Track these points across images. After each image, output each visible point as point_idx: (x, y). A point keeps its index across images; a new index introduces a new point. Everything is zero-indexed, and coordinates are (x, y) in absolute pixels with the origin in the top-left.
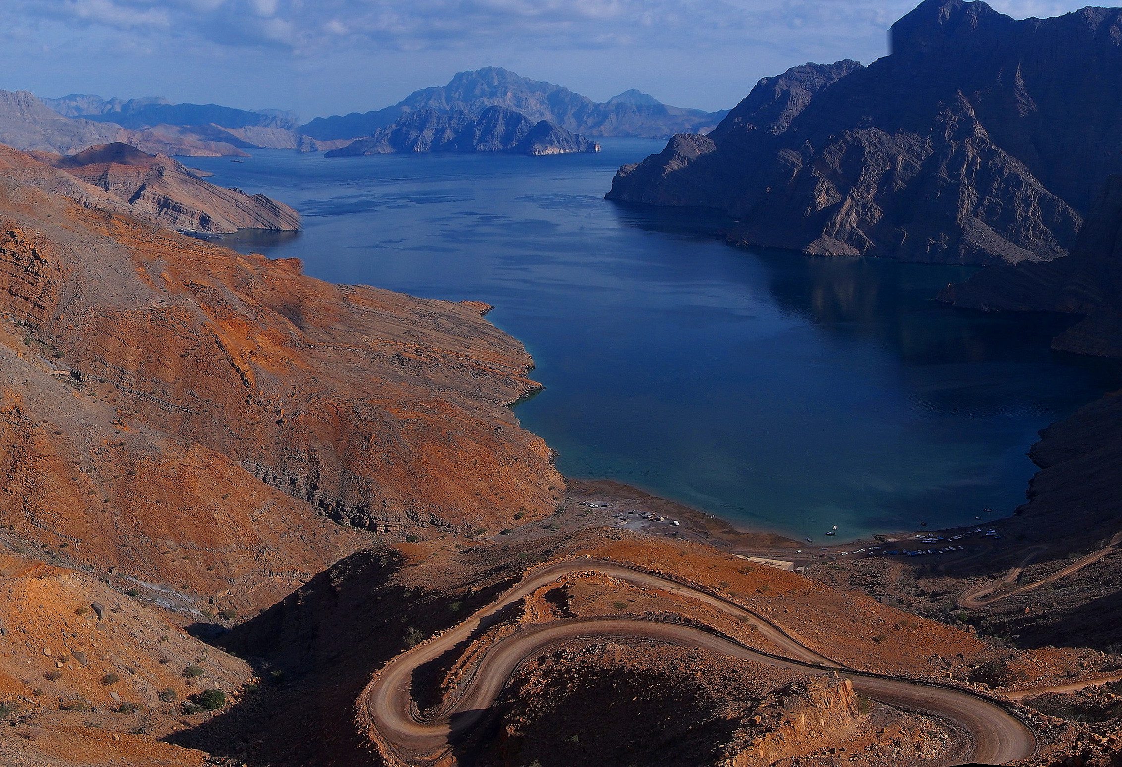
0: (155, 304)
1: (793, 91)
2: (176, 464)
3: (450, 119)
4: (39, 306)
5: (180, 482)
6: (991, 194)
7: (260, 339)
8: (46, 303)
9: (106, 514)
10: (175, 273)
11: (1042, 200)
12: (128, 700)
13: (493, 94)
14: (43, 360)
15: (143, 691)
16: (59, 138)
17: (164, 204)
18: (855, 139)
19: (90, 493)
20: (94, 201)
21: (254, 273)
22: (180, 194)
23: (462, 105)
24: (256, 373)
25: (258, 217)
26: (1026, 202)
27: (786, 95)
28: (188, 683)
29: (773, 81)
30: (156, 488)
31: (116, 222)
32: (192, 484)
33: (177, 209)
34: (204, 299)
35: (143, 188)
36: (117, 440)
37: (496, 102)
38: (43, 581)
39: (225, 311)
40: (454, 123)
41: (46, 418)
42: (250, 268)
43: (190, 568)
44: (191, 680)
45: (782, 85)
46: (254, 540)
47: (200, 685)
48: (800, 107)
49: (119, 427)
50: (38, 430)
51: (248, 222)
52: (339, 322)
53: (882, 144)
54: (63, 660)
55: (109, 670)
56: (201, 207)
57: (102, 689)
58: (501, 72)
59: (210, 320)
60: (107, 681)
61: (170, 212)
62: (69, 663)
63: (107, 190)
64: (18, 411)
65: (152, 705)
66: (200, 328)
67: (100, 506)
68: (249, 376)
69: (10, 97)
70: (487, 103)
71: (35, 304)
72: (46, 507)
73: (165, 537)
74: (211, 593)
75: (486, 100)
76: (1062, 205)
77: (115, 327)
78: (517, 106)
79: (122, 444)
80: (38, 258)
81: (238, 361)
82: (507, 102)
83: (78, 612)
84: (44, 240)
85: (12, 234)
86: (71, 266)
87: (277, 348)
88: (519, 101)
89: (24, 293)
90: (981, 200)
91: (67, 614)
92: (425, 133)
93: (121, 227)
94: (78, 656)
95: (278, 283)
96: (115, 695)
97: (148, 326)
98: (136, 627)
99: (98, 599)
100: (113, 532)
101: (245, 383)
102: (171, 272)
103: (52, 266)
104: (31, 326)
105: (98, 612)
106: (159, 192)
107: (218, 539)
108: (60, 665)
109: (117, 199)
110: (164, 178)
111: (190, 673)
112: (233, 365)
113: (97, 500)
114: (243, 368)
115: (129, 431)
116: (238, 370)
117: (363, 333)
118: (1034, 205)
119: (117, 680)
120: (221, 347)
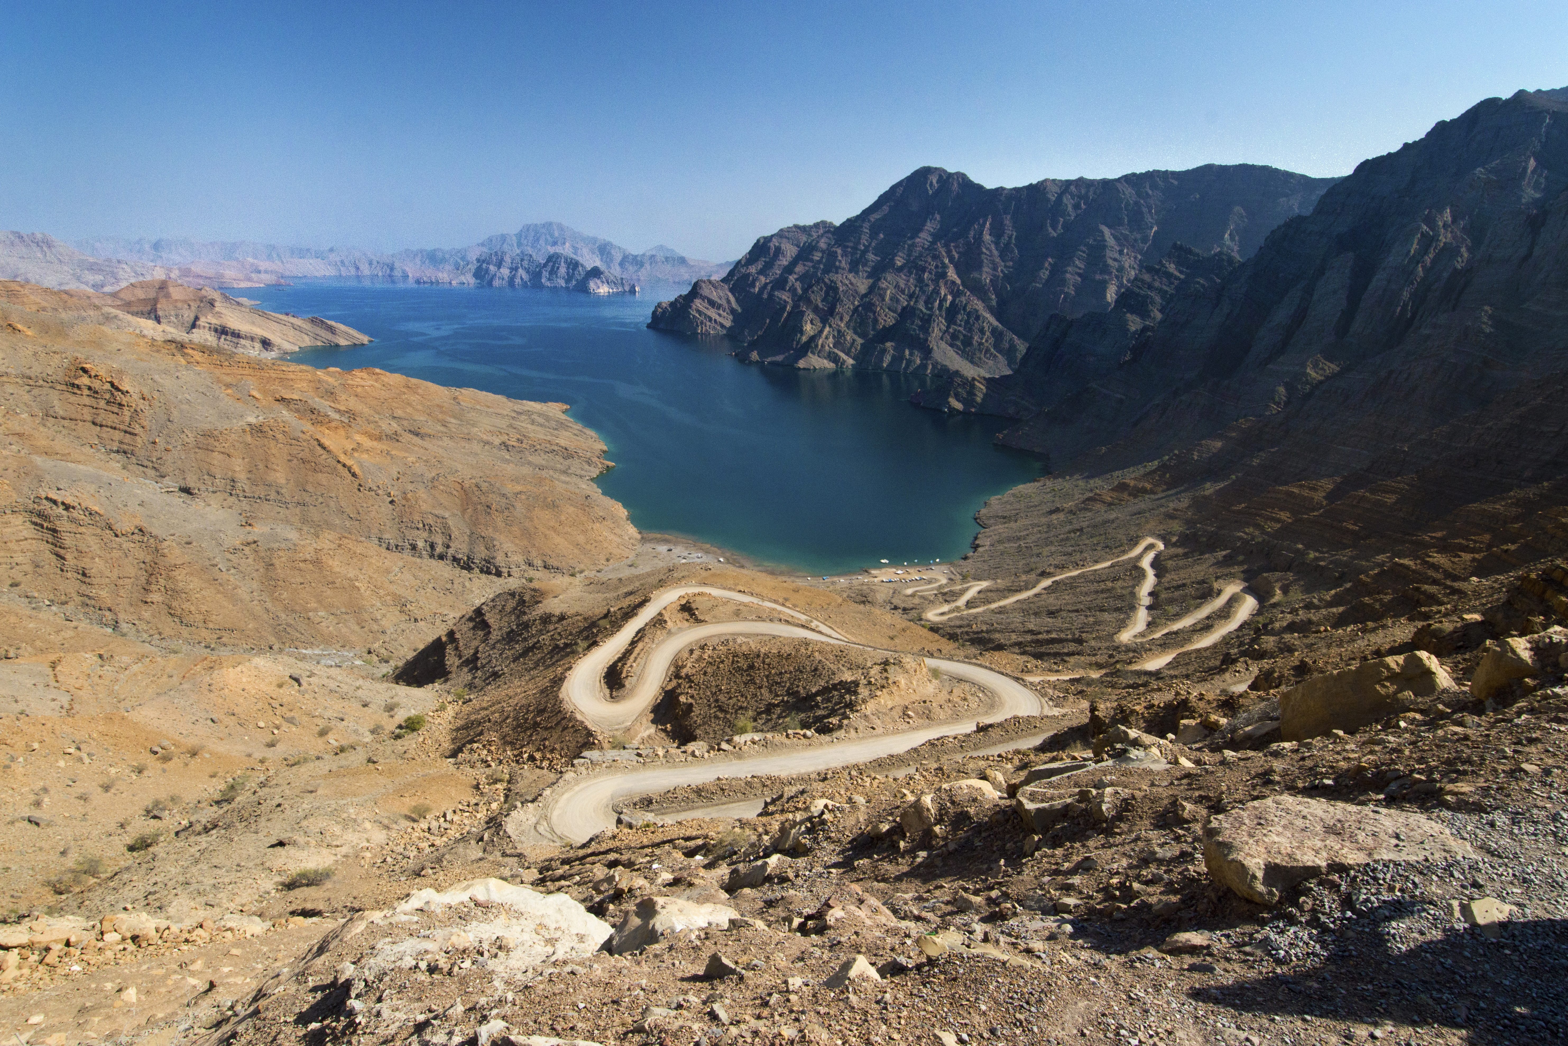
0: (252, 419)
1: (783, 246)
2: (311, 549)
3: (522, 260)
4: (130, 433)
5: (317, 562)
6: (955, 324)
7: (358, 438)
8: (138, 430)
9: (255, 602)
10: (265, 392)
11: (994, 331)
12: (344, 743)
13: (555, 243)
14: (147, 481)
15: (356, 731)
16: (91, 278)
17: (222, 331)
18: (832, 281)
19: (235, 588)
20: (149, 333)
21: (336, 384)
22: (234, 320)
23: (529, 250)
24: (361, 466)
25: (316, 337)
26: (982, 331)
27: (778, 250)
28: (392, 717)
29: (768, 239)
30: (297, 572)
31: (190, 351)
32: (330, 562)
33: (237, 335)
34: (297, 411)
35: (197, 318)
36: (250, 539)
37: (558, 249)
38: (239, 669)
39: (320, 418)
40: (526, 263)
41: (172, 532)
42: (331, 380)
43: (344, 630)
44: (392, 713)
45: (775, 242)
46: (397, 598)
47: (401, 716)
48: (789, 259)
49: (248, 528)
50: (166, 544)
51: (307, 341)
52: (455, 418)
53: (851, 284)
54: (278, 728)
55: (322, 723)
56: (260, 332)
57: (320, 741)
58: (561, 228)
59: (307, 426)
60: (323, 733)
61: (229, 338)
62: (283, 728)
63: (159, 322)
64: (141, 530)
65: (367, 740)
66: (301, 435)
67: (247, 597)
68: (356, 469)
69: (26, 239)
70: (552, 250)
71: (126, 432)
72: (193, 608)
73: (315, 610)
74: (368, 646)
75: (549, 248)
76: (1009, 335)
77: (216, 444)
78: (575, 254)
79: (255, 542)
80: (118, 389)
81: (342, 458)
82: (566, 250)
83: (280, 686)
84: (120, 372)
85: (84, 370)
86: (156, 395)
87: (375, 443)
88: (576, 250)
89: (109, 424)
90: (948, 327)
91: (272, 690)
92: (502, 270)
93: (198, 356)
94: (291, 721)
95: (359, 390)
96: (332, 741)
97: (249, 439)
98: (333, 685)
99: (291, 671)
100: (265, 616)
101: (354, 475)
102: (259, 390)
103: (136, 397)
104: (125, 452)
105: (297, 680)
106: (214, 321)
107: (365, 603)
108: (276, 731)
109: (172, 330)
110: (217, 309)
111: (390, 709)
112: (339, 462)
113: (243, 593)
114: (349, 463)
115: (259, 530)
116: (344, 465)
117: (473, 425)
118: (988, 333)
119: (331, 729)
120: (324, 448)
